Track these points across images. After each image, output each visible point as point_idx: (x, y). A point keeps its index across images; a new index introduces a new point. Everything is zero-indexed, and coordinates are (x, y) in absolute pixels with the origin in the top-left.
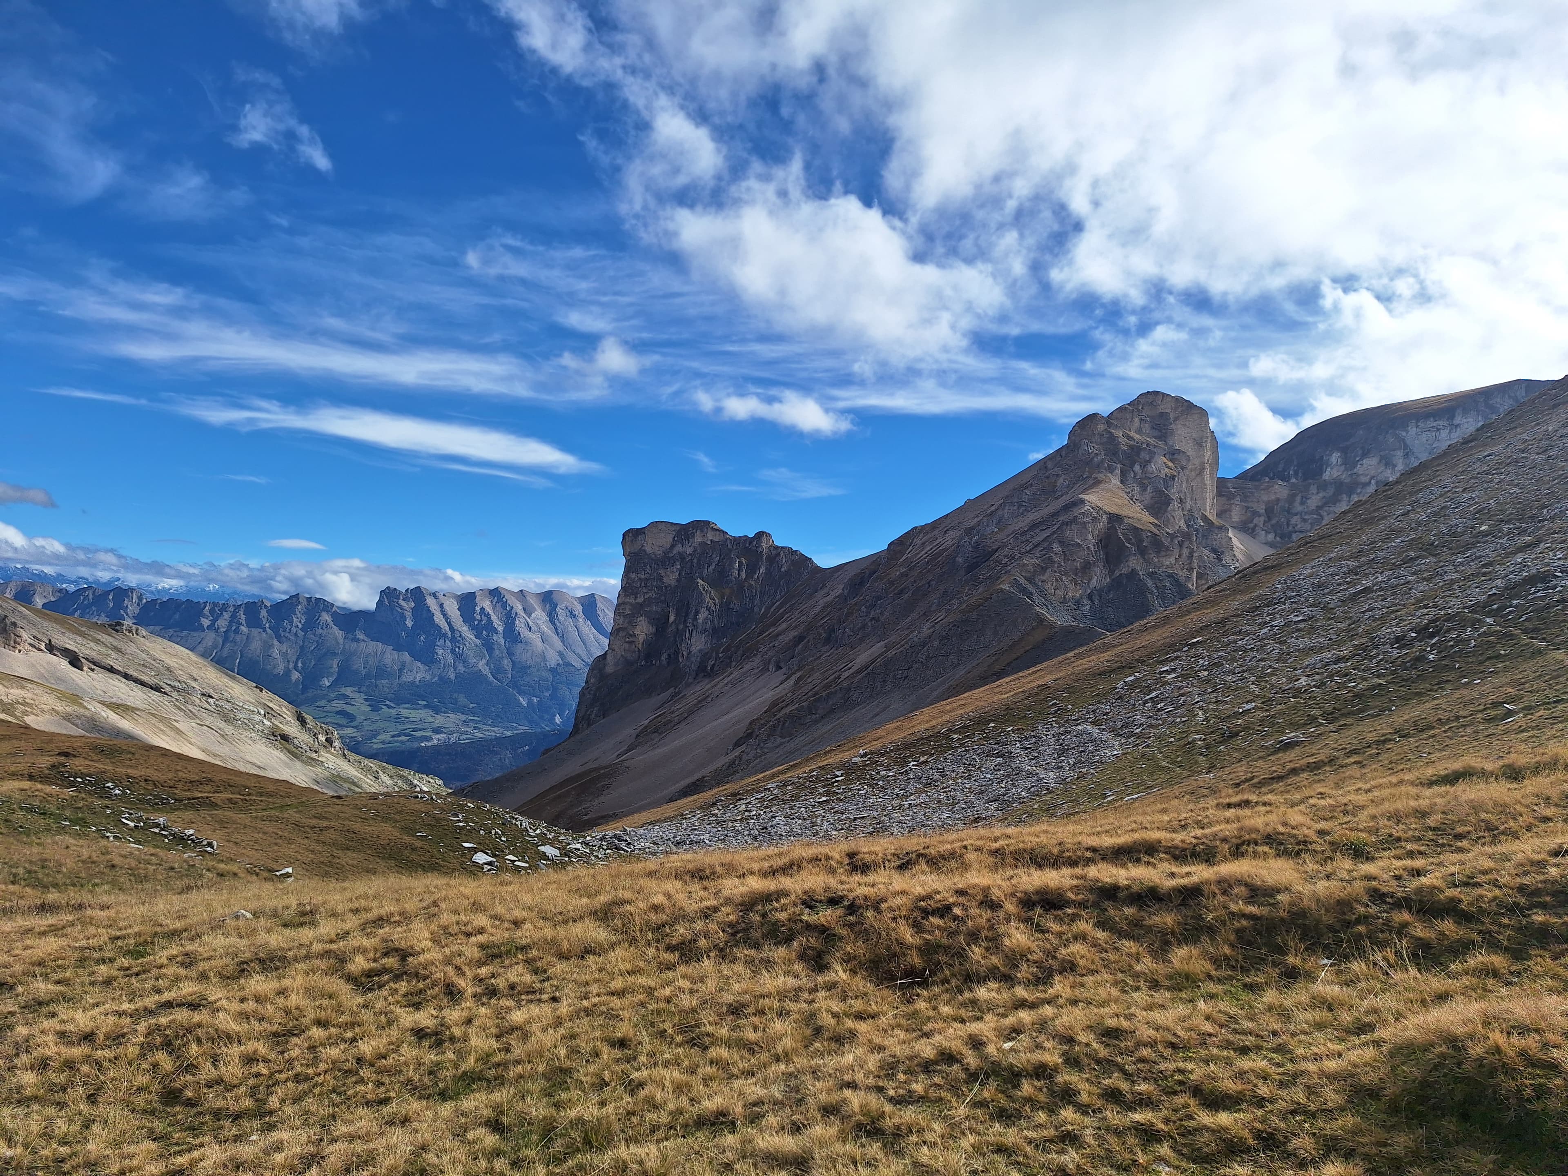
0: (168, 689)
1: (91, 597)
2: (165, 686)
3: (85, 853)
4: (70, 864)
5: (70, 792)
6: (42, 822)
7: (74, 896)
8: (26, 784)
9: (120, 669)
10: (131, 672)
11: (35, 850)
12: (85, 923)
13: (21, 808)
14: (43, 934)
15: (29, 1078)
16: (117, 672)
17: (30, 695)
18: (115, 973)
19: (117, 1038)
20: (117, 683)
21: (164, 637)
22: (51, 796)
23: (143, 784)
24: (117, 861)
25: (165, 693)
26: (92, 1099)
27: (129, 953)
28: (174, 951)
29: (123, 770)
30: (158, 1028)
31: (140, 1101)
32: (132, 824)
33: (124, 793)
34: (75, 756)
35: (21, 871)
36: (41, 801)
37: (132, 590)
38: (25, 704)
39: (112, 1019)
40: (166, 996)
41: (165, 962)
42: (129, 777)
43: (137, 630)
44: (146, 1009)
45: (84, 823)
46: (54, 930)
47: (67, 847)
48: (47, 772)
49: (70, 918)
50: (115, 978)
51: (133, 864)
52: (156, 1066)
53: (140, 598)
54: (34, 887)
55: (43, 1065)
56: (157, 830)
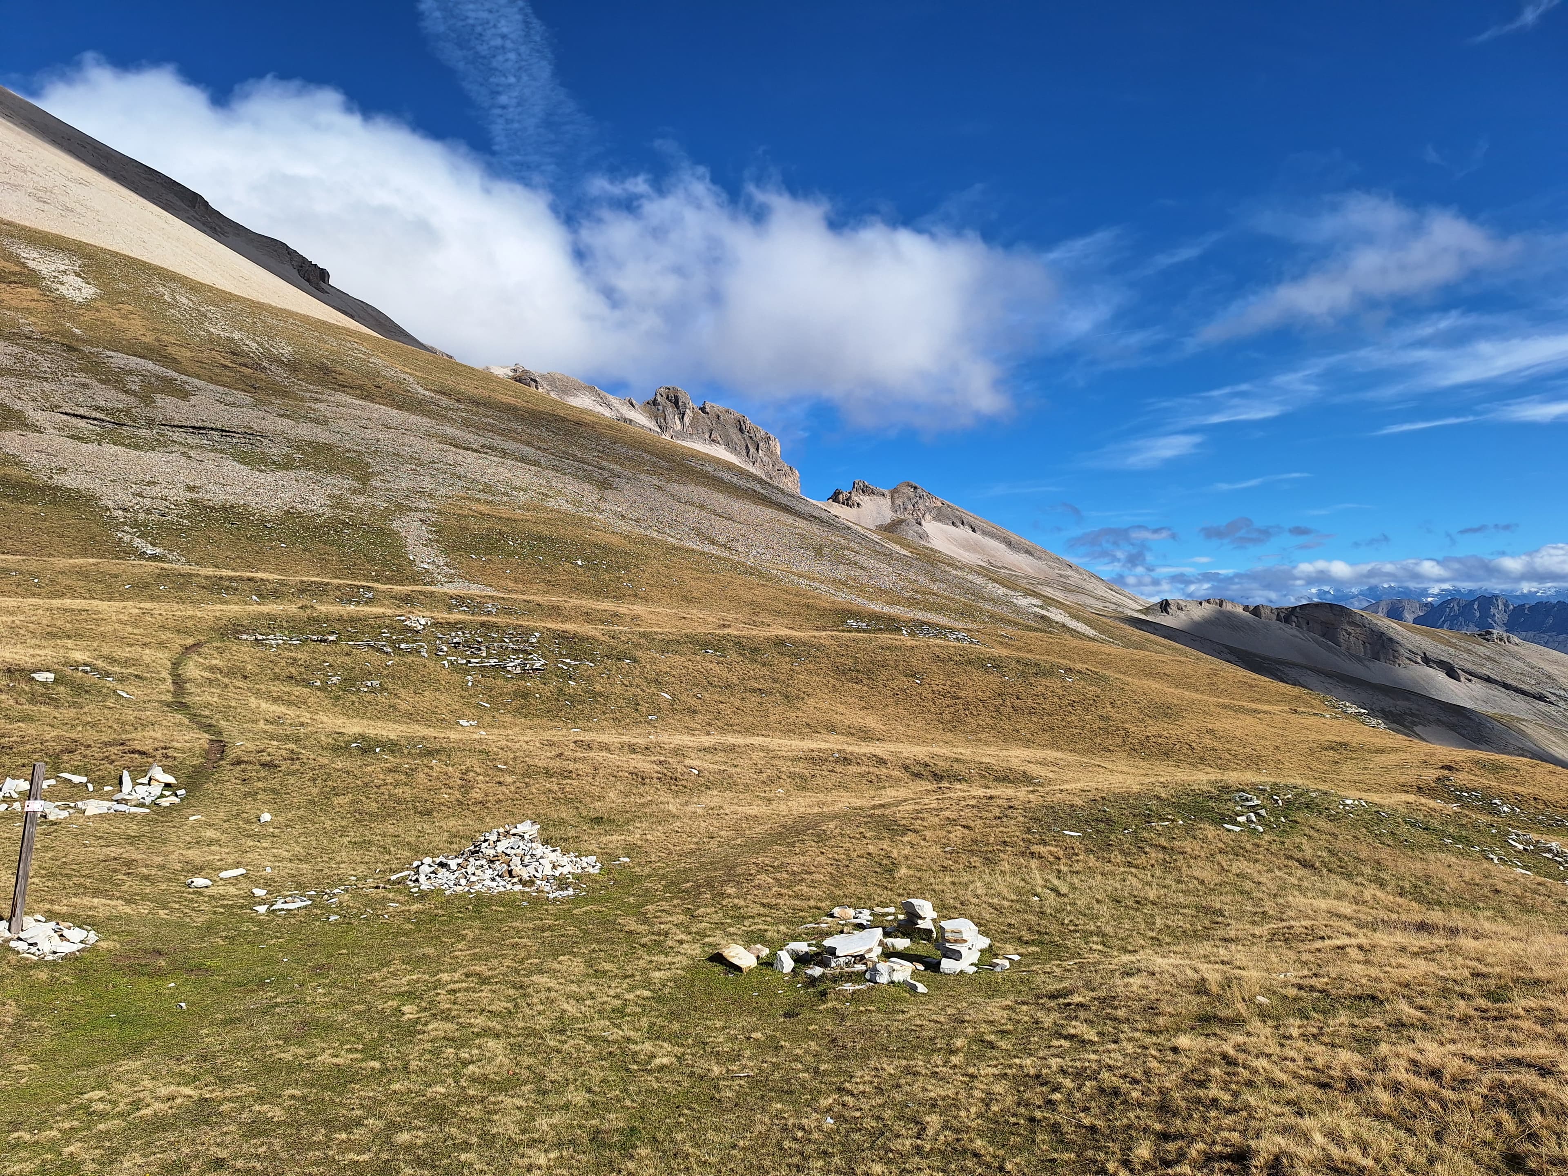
0: (1553, 698)
1: (1456, 608)
2: (1549, 695)
3: (1467, 875)
4: (1452, 883)
5: (1454, 807)
6: (1427, 837)
7: (1457, 919)
8: (1411, 798)
9: (1498, 679)
10: (1509, 681)
11: (1419, 865)
12: (1455, 950)
13: (1406, 822)
14: (1416, 954)
15: (1384, 1097)
16: (1495, 682)
17: (1414, 706)
18: (1472, 1012)
19: (1462, 1083)
20: (1496, 693)
21: (1540, 644)
22: (1435, 810)
23: (1532, 802)
24: (1501, 886)
25: (1550, 702)
26: (1438, 1136)
27: (1489, 995)
28: (1532, 1003)
29: (1509, 787)
30: (1502, 1085)
31: (1483, 1153)
32: (1521, 847)
33: (1513, 810)
34: (1457, 770)
35: (1407, 885)
36: (1425, 816)
37: (1496, 597)
38: (1412, 715)
39: (1458, 1062)
40: (1518, 1052)
41: (1522, 1013)
42: (1516, 794)
43: (1508, 637)
44: (1493, 1059)
45: (1469, 843)
46: (1425, 953)
47: (1449, 866)
48: (1433, 785)
49: (1443, 942)
50: (1471, 1018)
51: (1519, 892)
52: (1499, 1124)
53: (1506, 605)
54: (1419, 902)
55: (1396, 1088)
56: (1550, 856)
